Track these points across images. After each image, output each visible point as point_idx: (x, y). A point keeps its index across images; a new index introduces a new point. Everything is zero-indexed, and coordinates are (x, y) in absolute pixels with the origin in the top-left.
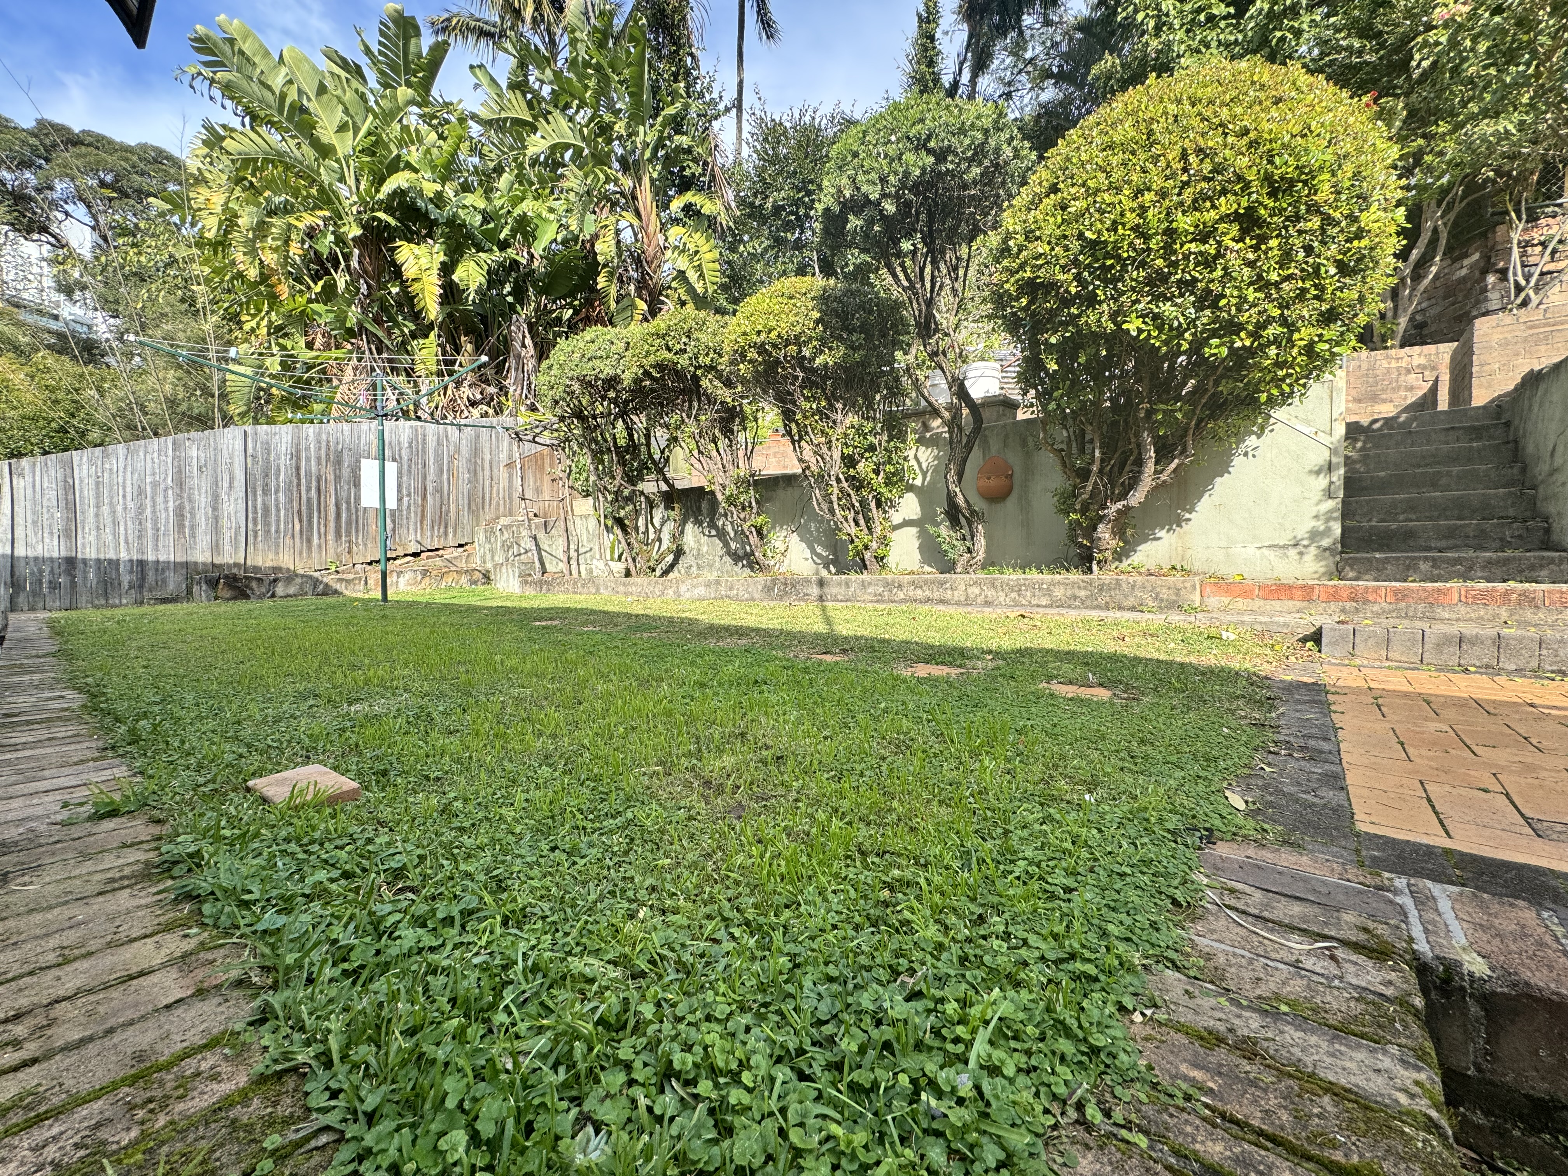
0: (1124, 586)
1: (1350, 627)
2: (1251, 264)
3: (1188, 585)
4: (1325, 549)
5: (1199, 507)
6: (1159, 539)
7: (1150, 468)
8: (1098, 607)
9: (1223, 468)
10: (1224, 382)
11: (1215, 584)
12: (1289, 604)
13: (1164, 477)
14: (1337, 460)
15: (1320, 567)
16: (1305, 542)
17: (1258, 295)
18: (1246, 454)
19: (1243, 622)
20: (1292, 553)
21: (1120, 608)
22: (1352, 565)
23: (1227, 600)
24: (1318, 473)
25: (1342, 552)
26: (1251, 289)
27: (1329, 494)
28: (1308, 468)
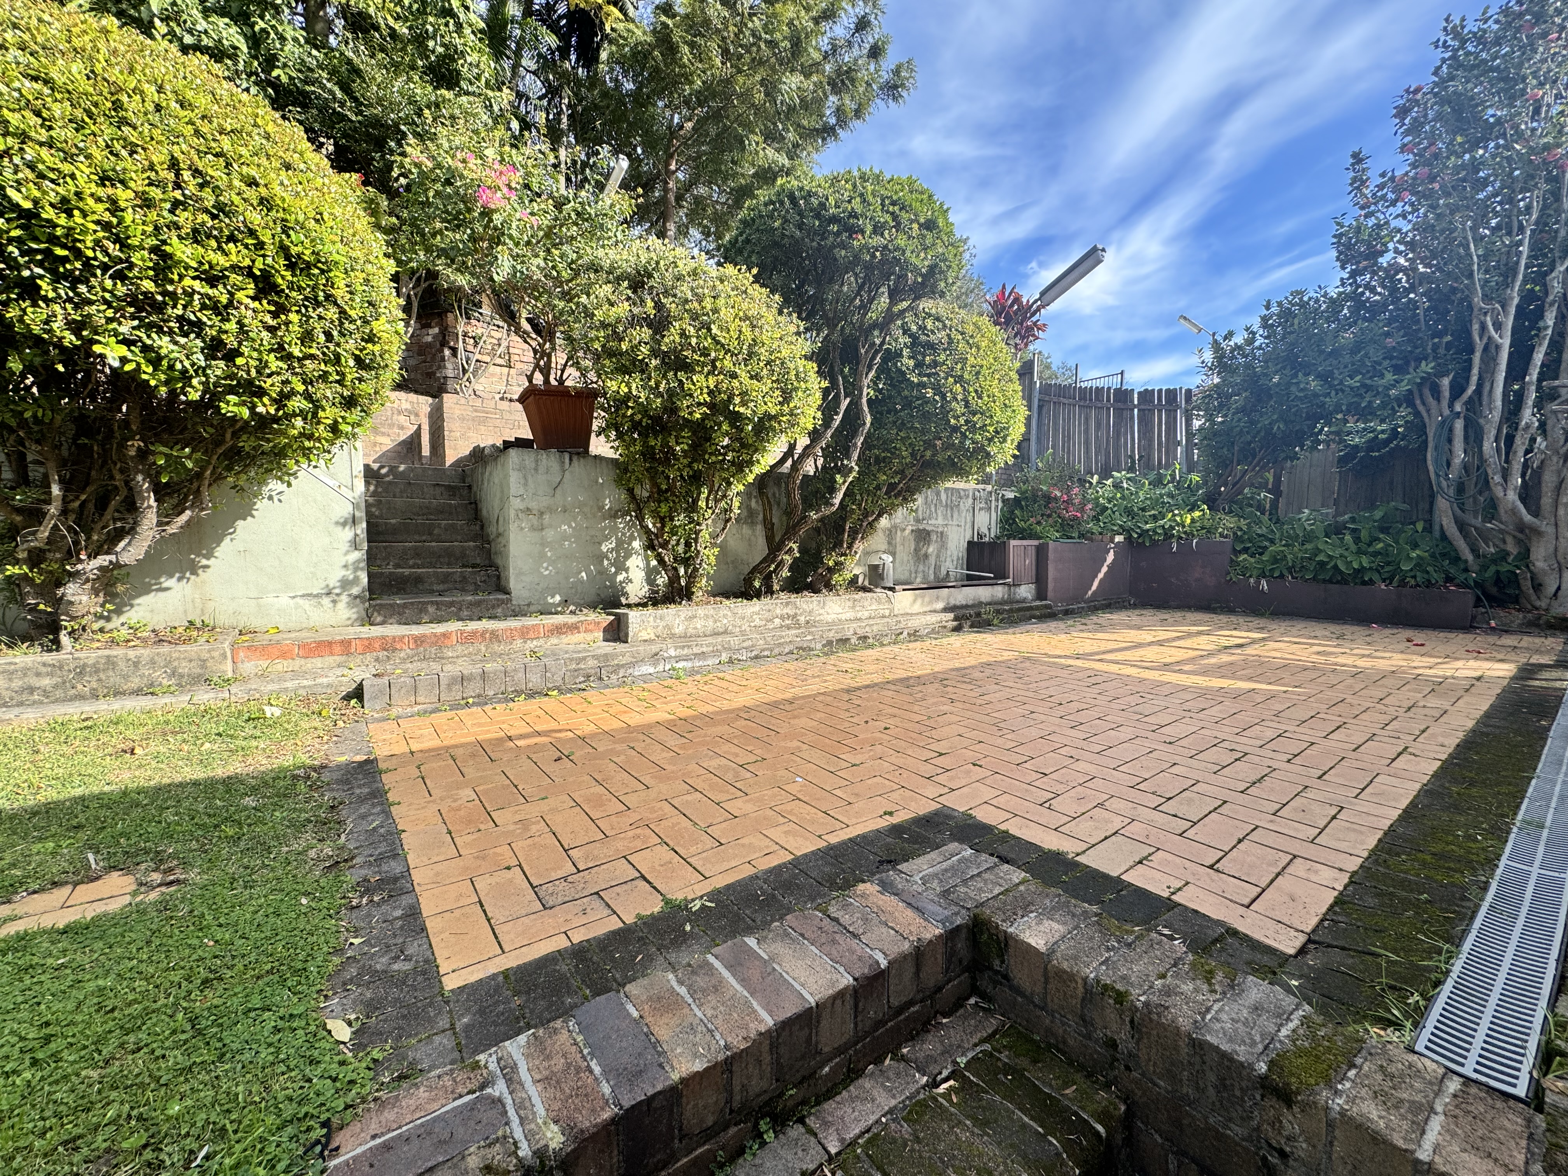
0: (122, 665)
1: (385, 680)
2: (272, 330)
3: (216, 654)
4: (356, 597)
5: (219, 552)
6: (167, 589)
7: (150, 519)
8: (81, 697)
9: (246, 512)
10: (244, 437)
11: (248, 648)
12: (330, 660)
13: (172, 529)
14: (361, 514)
15: (352, 614)
16: (337, 591)
17: (281, 364)
18: (270, 498)
19: (286, 689)
20: (326, 601)
21: (118, 693)
22: (379, 608)
23: (264, 664)
24: (344, 524)
25: (370, 599)
26: (272, 355)
27: (355, 545)
28: (335, 519)
